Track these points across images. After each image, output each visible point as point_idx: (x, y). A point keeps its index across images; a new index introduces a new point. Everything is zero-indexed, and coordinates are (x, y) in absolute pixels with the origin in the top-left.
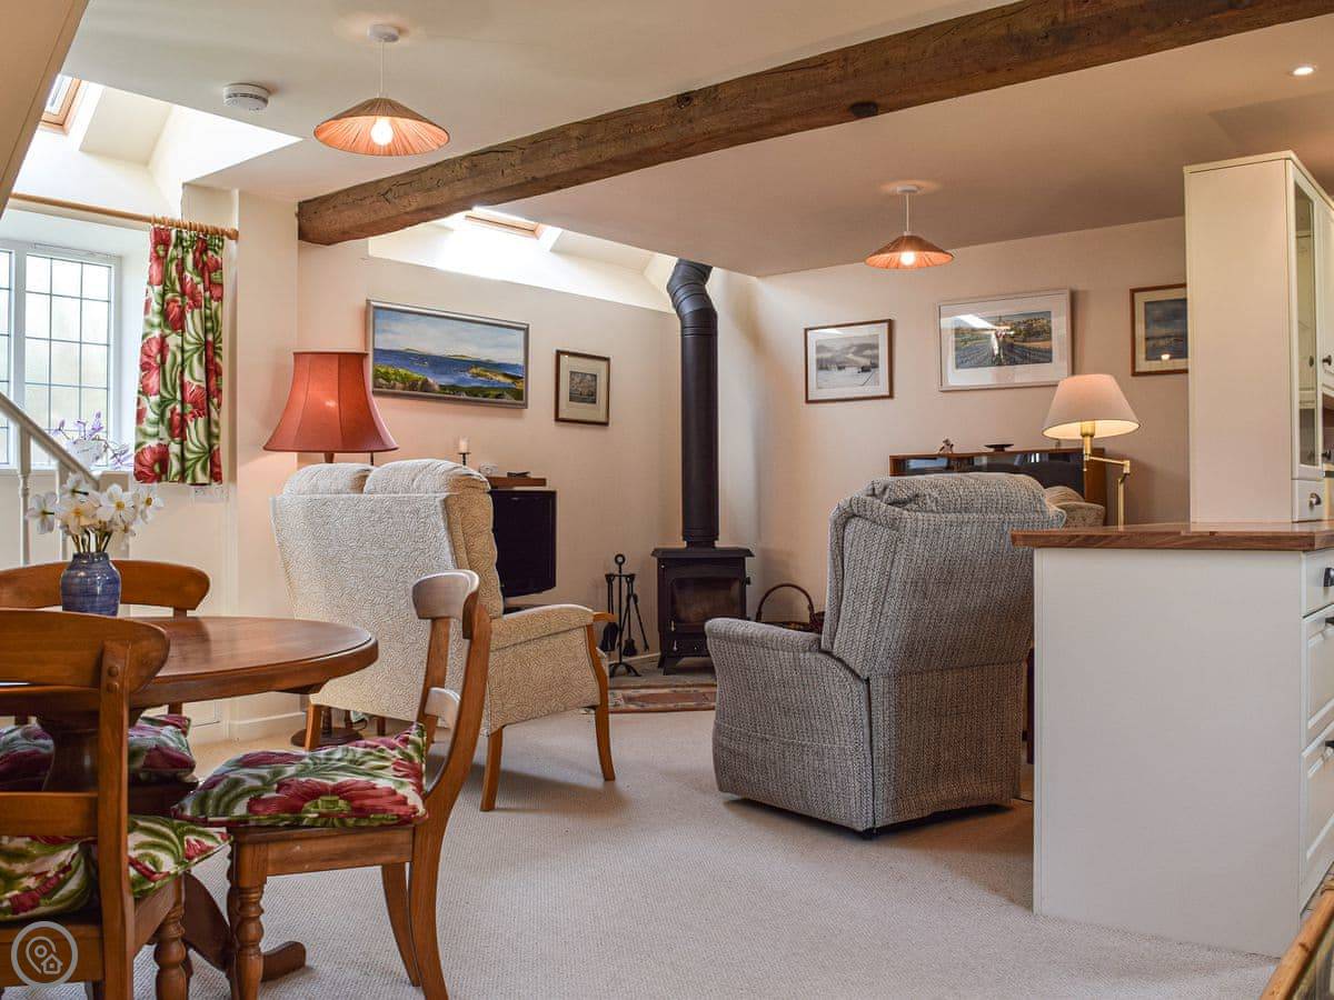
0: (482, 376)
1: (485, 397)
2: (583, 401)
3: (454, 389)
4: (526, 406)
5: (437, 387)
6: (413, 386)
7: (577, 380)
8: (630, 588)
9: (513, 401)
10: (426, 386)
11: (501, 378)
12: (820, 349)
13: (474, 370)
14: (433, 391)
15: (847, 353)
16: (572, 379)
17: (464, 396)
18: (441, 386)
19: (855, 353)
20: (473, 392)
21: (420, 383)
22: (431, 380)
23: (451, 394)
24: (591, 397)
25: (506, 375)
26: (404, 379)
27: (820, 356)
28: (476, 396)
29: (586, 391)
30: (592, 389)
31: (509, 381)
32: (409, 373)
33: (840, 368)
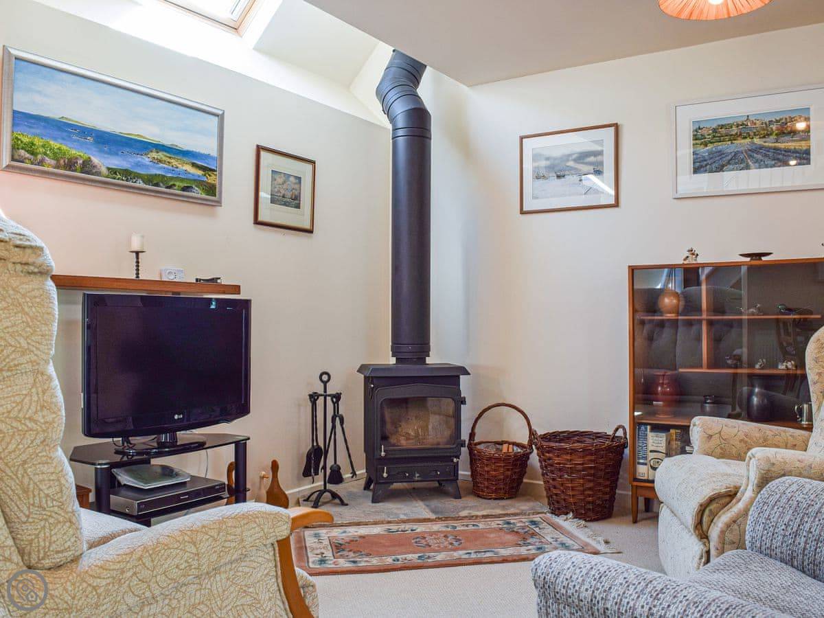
0: (164, 162)
1: (169, 187)
2: (286, 204)
3: (127, 174)
4: (219, 203)
5: (104, 170)
6: (70, 165)
7: (280, 180)
8: (336, 409)
9: (204, 196)
10: (87, 167)
11: (189, 168)
12: (536, 157)
13: (154, 155)
14: (98, 174)
15: (568, 160)
16: (273, 179)
17: (140, 184)
18: (109, 169)
19: (575, 160)
20: (151, 180)
21: (80, 162)
22: (95, 160)
23: (123, 179)
24: (294, 201)
25: (194, 165)
26: (57, 155)
27: (536, 164)
28: (157, 185)
29: (289, 194)
30: (296, 193)
31: (200, 173)
32: (64, 147)
33: (559, 177)
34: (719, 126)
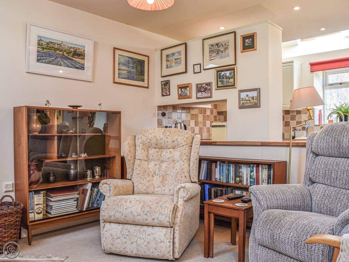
34: (50, 42)
